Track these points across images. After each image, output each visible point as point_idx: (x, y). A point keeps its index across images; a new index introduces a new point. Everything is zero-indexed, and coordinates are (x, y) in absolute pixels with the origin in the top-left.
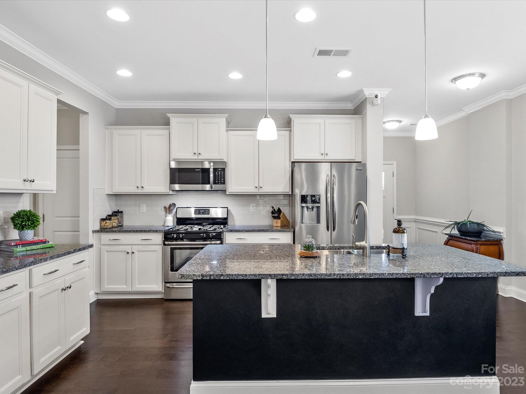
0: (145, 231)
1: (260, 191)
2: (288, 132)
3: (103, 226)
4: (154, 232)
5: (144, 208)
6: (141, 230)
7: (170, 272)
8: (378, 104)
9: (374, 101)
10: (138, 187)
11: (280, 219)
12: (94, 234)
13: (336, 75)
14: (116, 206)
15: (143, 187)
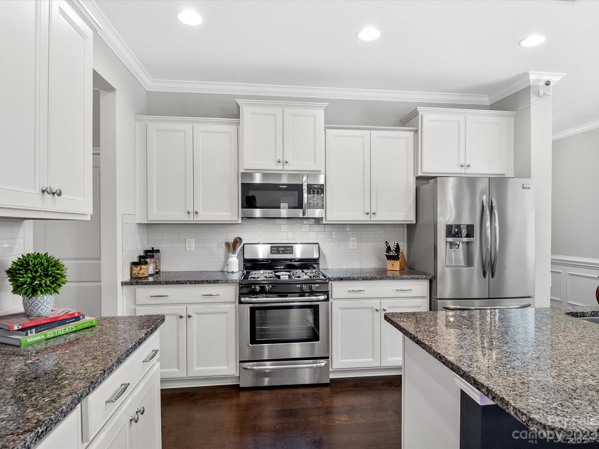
0: (208, 282)
1: (373, 219)
2: (412, 133)
3: (135, 274)
4: (222, 283)
5: (192, 245)
6: (202, 281)
7: (250, 344)
8: (549, 95)
9: (540, 91)
10: (189, 213)
11: (399, 260)
12: (125, 287)
13: (519, 44)
14: (148, 243)
15: (197, 213)
